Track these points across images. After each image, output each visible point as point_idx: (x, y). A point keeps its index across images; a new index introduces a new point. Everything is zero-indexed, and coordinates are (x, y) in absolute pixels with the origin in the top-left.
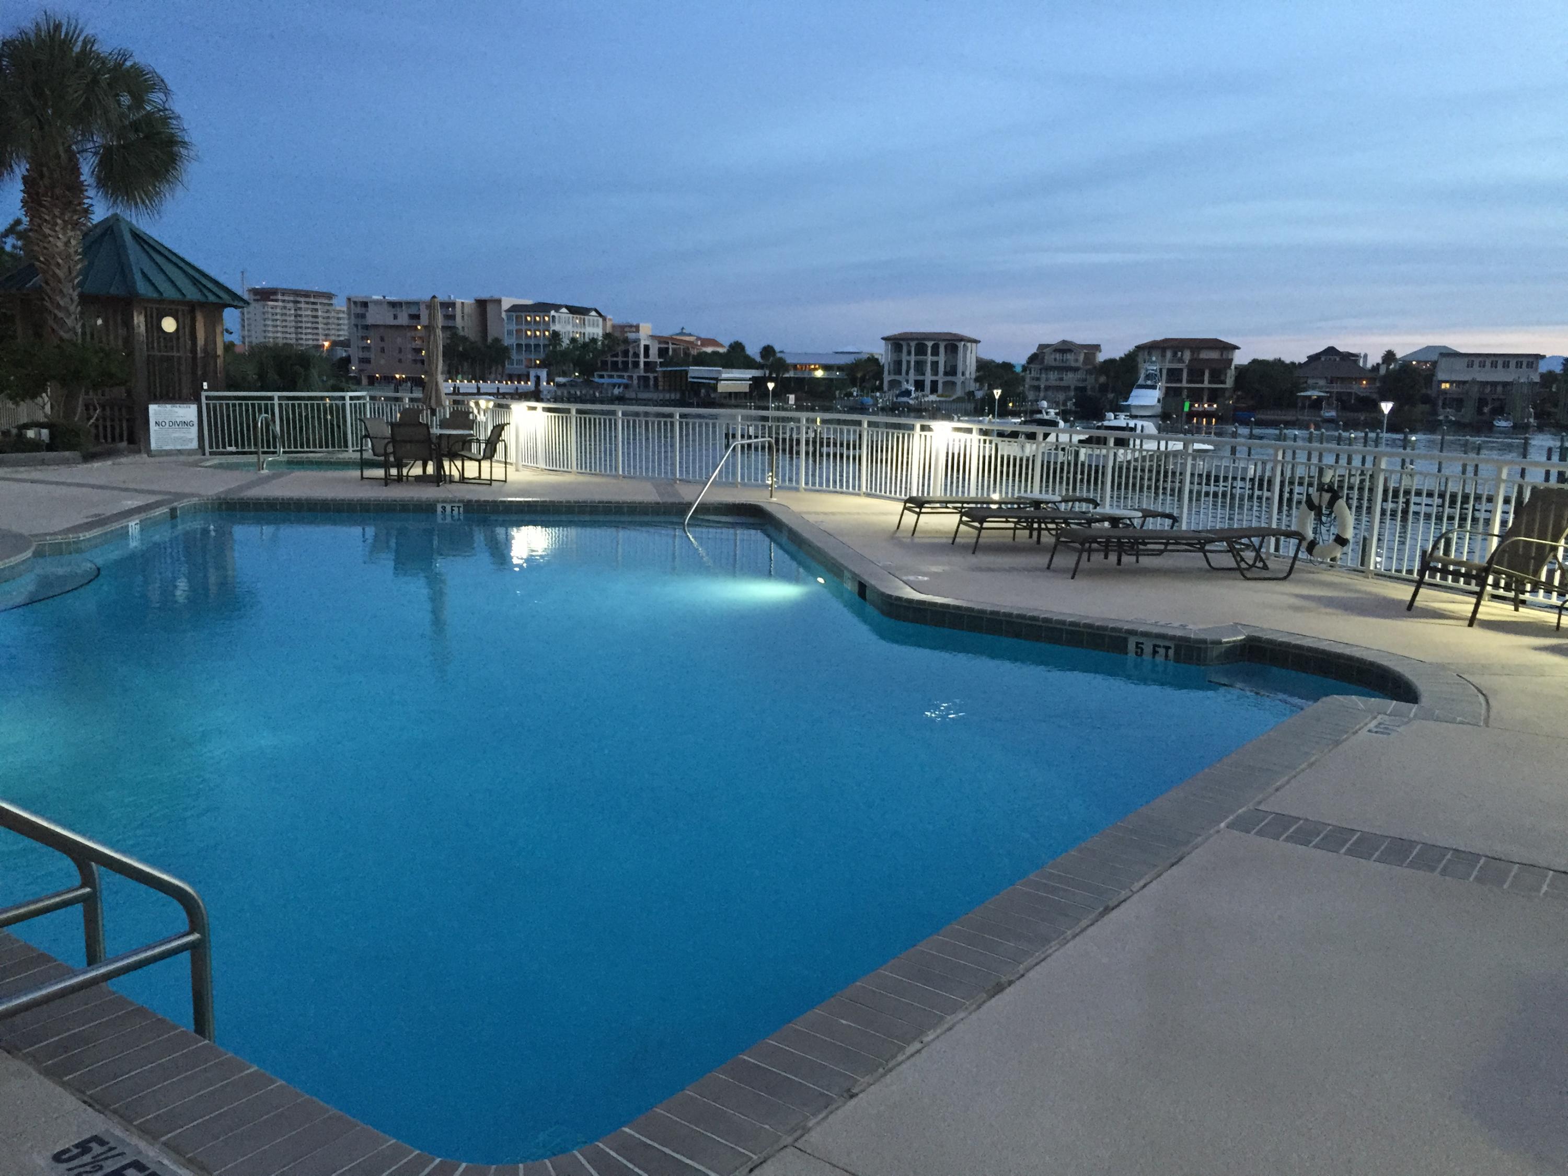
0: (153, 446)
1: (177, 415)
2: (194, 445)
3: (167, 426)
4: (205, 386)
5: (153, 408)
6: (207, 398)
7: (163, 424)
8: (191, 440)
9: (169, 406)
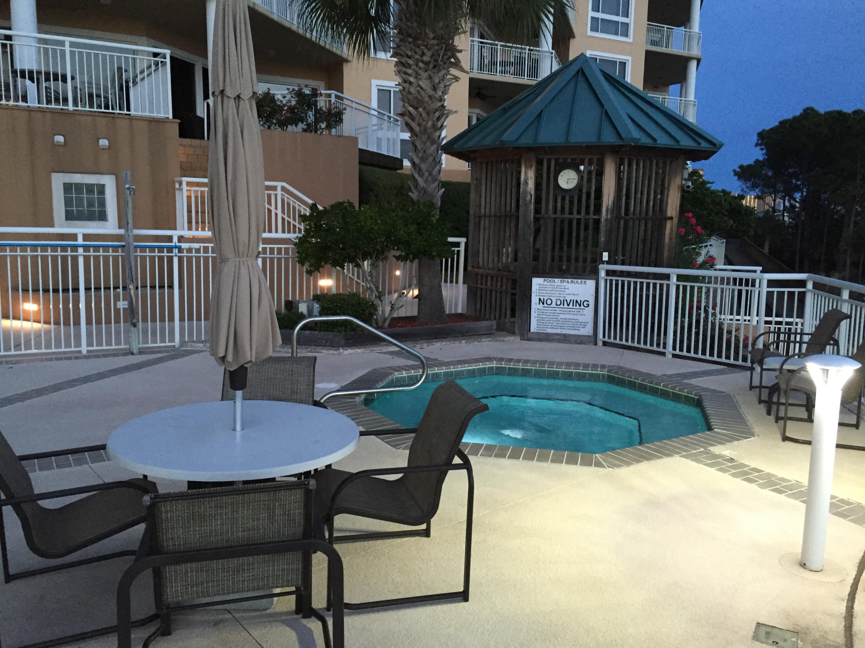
0: (534, 327)
1: (567, 291)
2: (588, 331)
3: (554, 305)
4: (605, 256)
5: (537, 282)
6: (609, 273)
7: (549, 302)
8: (584, 325)
9: (557, 281)
